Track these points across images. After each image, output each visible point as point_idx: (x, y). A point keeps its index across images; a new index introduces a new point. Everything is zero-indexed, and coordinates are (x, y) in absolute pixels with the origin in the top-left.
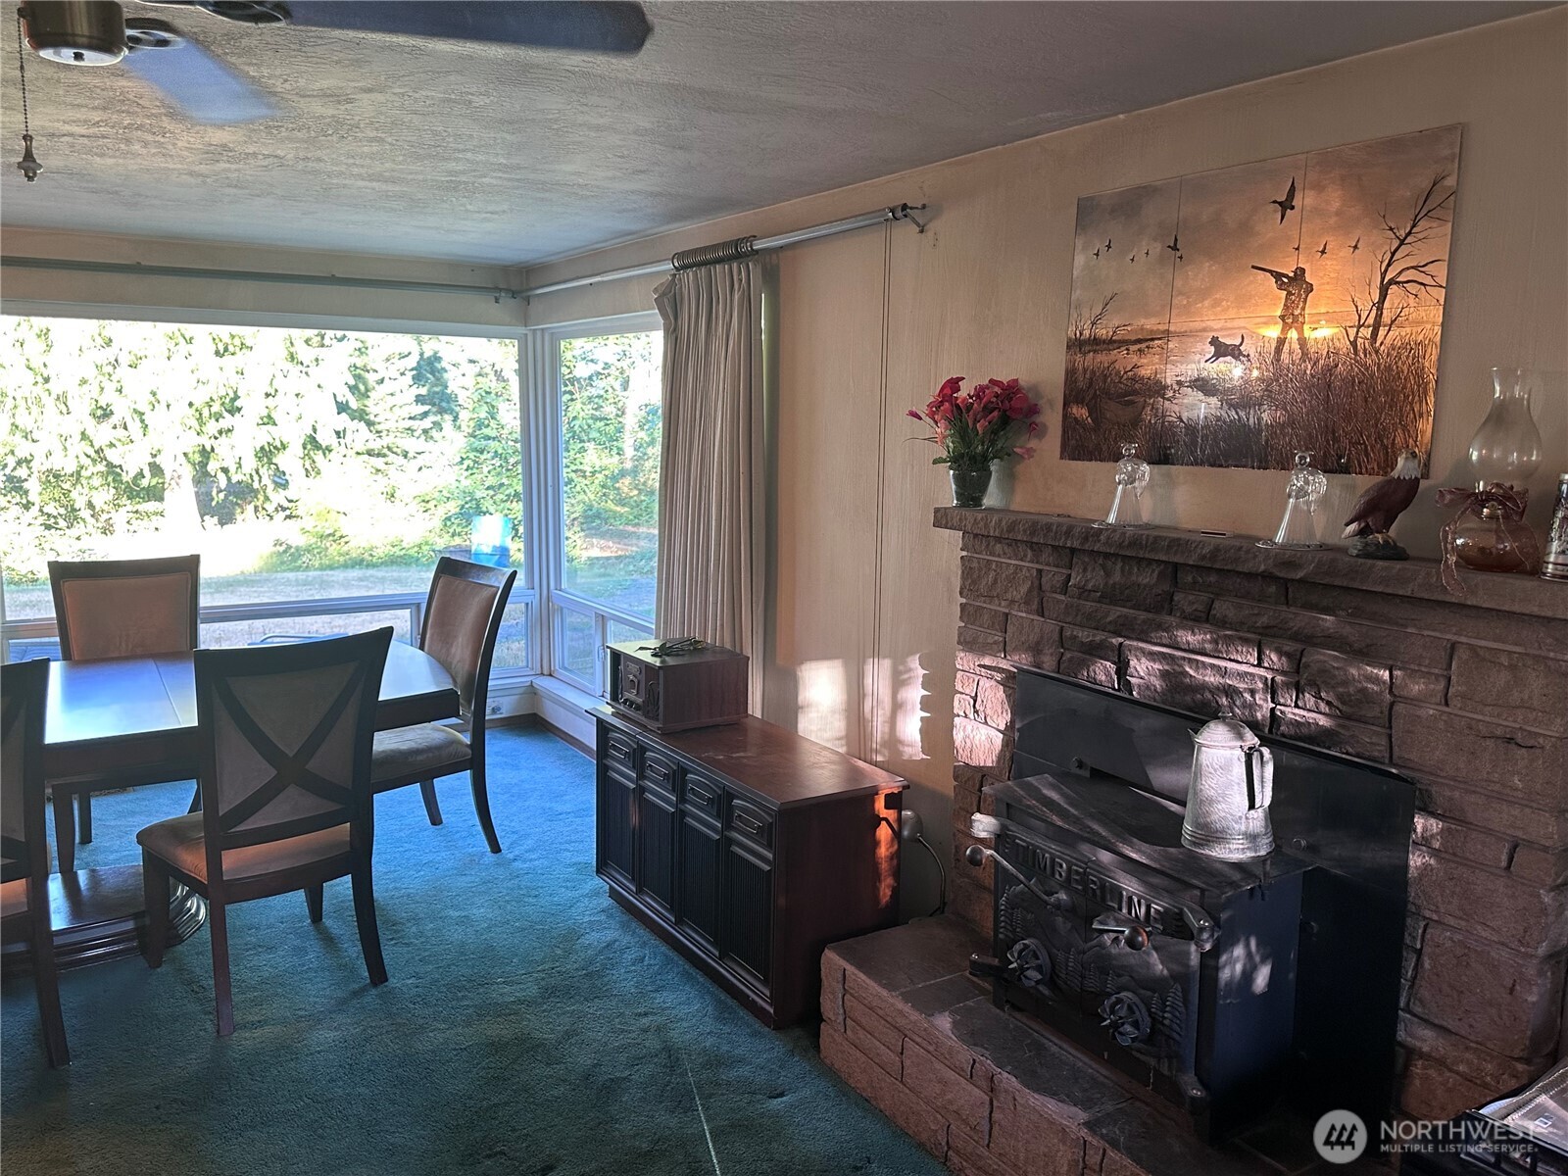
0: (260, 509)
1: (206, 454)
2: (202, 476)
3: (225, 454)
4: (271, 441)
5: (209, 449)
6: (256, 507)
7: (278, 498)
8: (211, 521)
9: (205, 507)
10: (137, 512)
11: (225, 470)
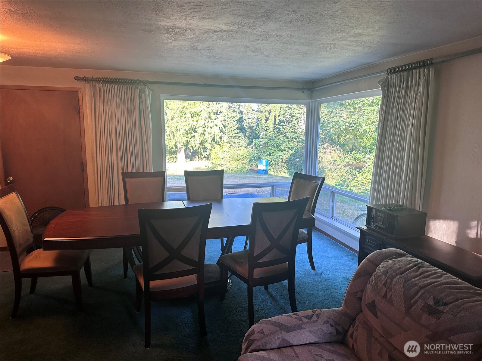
0: (200, 157)
1: (188, 142)
2: (187, 148)
3: (192, 143)
4: (203, 139)
5: (189, 141)
6: (199, 157)
7: (204, 154)
8: (188, 160)
9: (187, 157)
10: (171, 157)
11: (192, 147)
